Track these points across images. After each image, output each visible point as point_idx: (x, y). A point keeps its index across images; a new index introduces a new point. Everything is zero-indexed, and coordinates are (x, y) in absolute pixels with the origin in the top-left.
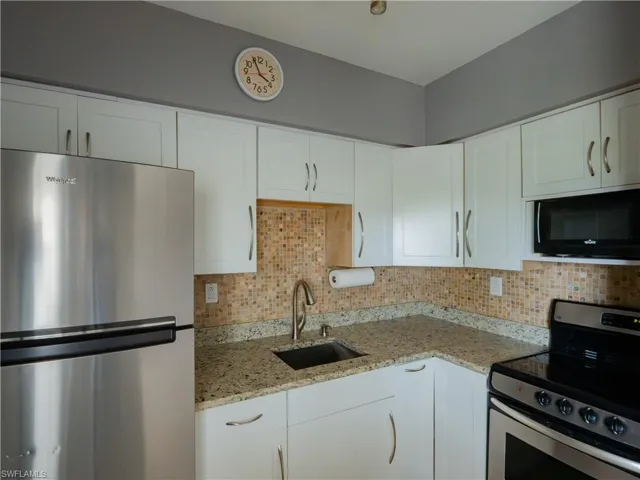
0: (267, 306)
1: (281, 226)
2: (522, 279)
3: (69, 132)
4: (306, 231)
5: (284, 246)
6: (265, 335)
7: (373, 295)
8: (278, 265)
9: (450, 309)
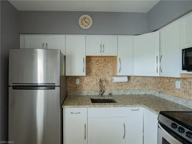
0: (93, 86)
1: (97, 63)
2: (188, 82)
3: (43, 44)
4: (105, 65)
5: (99, 69)
6: (92, 94)
7: (130, 86)
8: (96, 75)
9: (161, 93)
